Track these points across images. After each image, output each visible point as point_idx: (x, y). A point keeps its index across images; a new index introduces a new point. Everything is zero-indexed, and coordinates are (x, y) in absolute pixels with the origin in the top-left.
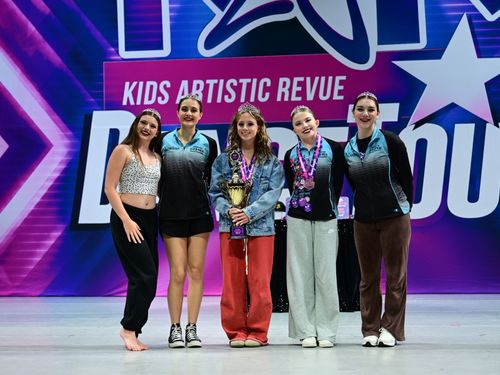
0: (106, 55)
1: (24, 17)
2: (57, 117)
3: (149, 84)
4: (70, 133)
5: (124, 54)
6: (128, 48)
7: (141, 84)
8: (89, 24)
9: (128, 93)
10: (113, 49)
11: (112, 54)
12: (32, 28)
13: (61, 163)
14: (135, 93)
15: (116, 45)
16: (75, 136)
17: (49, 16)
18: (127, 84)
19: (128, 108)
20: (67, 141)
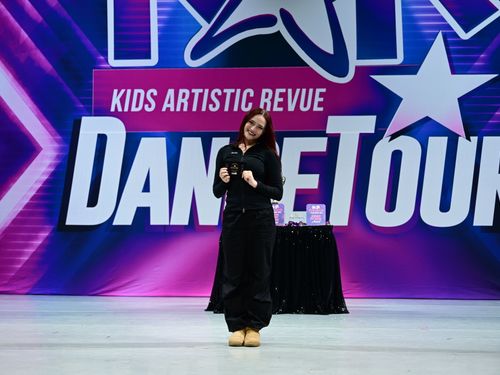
0: (95, 63)
1: (17, 25)
2: (46, 122)
3: (136, 91)
4: (59, 137)
5: (113, 62)
6: (117, 57)
7: (129, 91)
8: (80, 32)
9: (116, 100)
10: (102, 58)
11: (101, 62)
12: (24, 35)
13: (50, 166)
14: (123, 100)
15: (105, 54)
16: (64, 141)
17: (41, 23)
18: (116, 91)
19: (116, 114)
20: (56, 145)
